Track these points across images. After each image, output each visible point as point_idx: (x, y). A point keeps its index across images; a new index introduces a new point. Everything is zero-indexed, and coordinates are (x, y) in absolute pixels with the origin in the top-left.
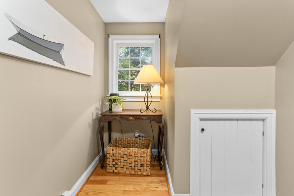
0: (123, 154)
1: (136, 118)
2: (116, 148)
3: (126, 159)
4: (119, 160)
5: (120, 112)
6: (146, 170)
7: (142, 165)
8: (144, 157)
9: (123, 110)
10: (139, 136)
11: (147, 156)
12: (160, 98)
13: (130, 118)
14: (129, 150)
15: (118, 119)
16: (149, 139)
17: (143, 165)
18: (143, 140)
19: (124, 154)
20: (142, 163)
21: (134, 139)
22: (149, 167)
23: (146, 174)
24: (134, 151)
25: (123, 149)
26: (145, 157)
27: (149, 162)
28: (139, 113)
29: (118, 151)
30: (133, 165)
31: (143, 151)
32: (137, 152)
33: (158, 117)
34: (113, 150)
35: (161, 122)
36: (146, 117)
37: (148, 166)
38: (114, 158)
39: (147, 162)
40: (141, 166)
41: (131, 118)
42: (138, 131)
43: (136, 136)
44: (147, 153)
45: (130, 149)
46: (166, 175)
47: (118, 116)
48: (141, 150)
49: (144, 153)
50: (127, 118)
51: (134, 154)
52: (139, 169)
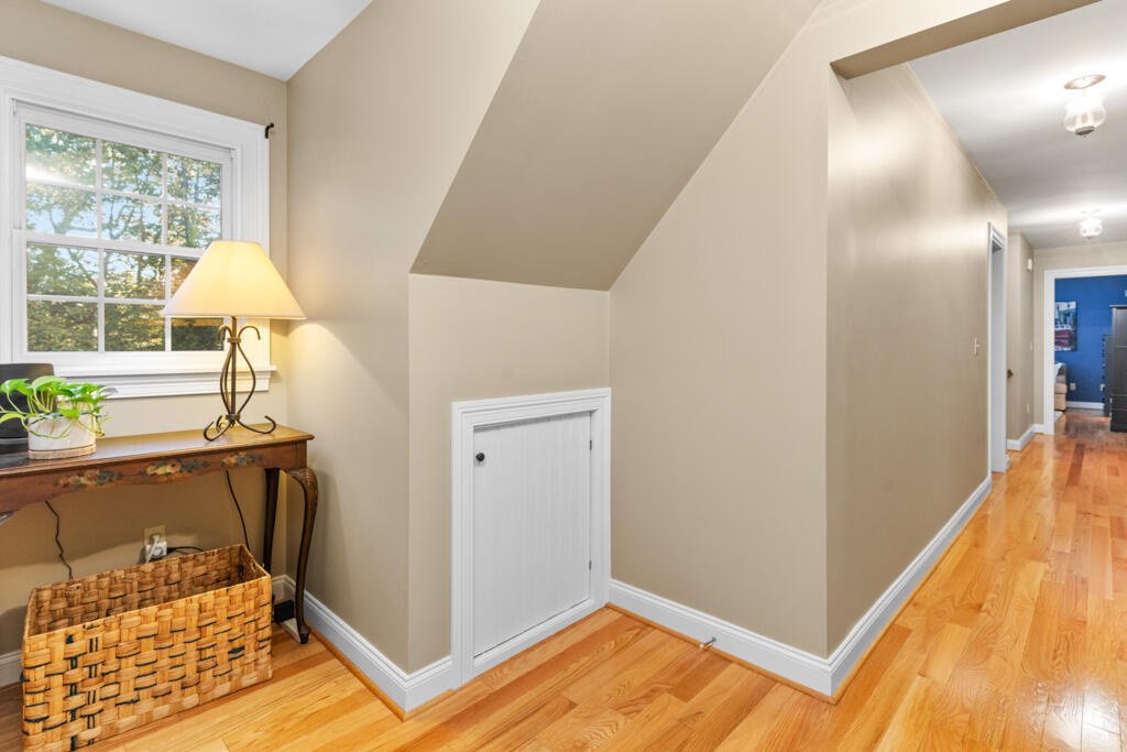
0: (133, 636)
1: (193, 467)
2: (88, 624)
3: (149, 654)
4: (112, 676)
5: (88, 451)
6: (256, 665)
7: (237, 652)
8: (246, 616)
9: (102, 441)
10: (170, 550)
11: (258, 607)
12: (269, 377)
13: (160, 471)
14: (169, 611)
15: (88, 482)
16: (231, 549)
17: (243, 648)
18: (202, 558)
19: (141, 635)
20: (236, 644)
21: (149, 567)
22: (268, 649)
23: (254, 681)
24: (195, 606)
25: (132, 618)
26: (249, 615)
27: (267, 629)
28: (200, 445)
29: (99, 635)
30: (190, 669)
31: (242, 590)
32: (210, 606)
33: (294, 446)
34: (69, 640)
35: (303, 466)
36: (242, 454)
37: (261, 645)
38: (76, 675)
39: (257, 630)
40: (232, 656)
41: (168, 469)
42: (161, 528)
43: (157, 553)
44: (260, 592)
45: (171, 606)
46: (333, 652)
47: (89, 473)
48: (233, 593)
49: (245, 598)
50: (143, 473)
51: (195, 618)
52: (221, 672)
